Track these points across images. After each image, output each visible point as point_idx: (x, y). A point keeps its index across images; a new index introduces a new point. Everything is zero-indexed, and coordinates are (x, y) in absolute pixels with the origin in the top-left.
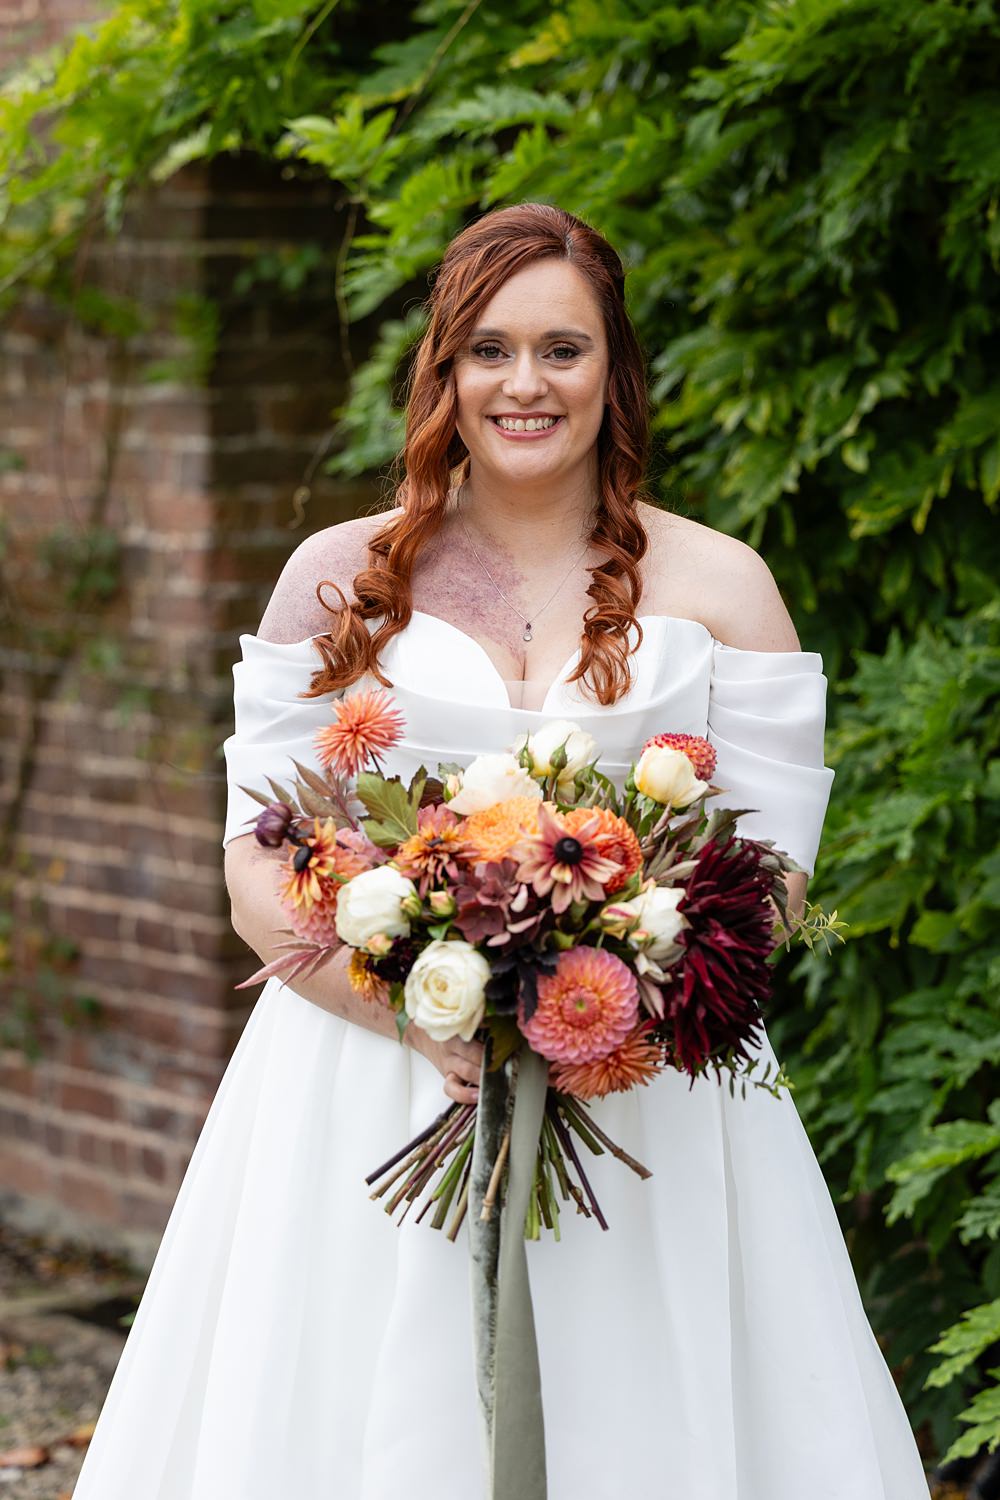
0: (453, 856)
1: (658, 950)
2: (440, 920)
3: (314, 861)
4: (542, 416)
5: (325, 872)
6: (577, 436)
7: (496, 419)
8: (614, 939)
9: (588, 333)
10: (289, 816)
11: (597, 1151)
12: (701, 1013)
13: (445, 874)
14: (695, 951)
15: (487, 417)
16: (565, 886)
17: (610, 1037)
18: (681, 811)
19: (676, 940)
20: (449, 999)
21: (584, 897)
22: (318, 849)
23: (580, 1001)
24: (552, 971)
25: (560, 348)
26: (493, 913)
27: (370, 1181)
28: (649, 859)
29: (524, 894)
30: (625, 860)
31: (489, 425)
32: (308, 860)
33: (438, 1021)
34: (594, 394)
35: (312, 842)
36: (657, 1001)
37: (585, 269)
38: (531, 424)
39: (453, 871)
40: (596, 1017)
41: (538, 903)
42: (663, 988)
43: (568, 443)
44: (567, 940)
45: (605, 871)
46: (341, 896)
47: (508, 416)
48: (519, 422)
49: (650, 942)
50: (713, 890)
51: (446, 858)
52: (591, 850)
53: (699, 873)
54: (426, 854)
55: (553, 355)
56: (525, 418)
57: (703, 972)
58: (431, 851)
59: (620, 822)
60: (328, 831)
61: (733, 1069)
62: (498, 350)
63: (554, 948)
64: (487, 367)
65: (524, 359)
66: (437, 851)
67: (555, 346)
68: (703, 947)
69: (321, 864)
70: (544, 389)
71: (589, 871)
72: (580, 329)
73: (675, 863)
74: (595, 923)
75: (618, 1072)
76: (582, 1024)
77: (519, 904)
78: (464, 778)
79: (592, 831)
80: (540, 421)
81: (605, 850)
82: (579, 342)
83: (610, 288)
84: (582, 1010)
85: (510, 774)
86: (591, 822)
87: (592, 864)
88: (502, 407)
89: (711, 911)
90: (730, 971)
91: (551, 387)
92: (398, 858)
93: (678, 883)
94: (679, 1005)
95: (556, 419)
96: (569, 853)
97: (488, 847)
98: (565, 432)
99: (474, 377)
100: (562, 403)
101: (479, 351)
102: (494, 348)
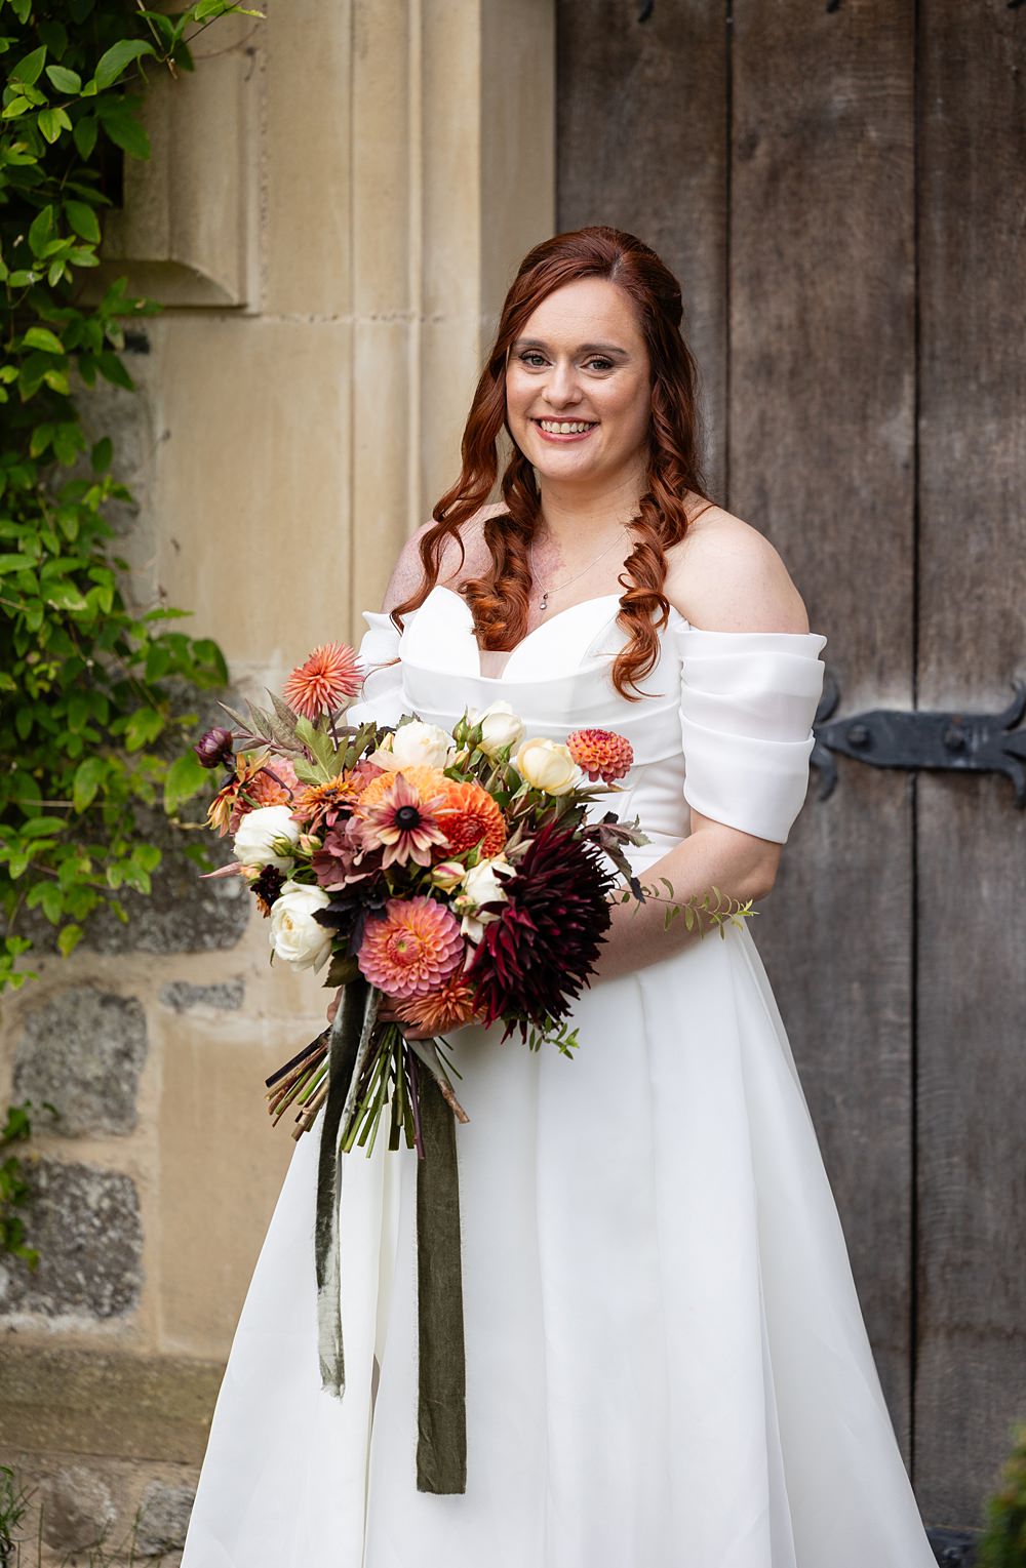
4: (578, 421)
6: (611, 440)
7: (539, 422)
8: (443, 893)
9: (624, 349)
13: (324, 821)
15: (532, 419)
16: (393, 847)
17: (426, 978)
21: (408, 860)
22: (235, 778)
23: (402, 942)
24: (383, 915)
25: (601, 360)
37: (628, 290)
38: (566, 427)
39: (331, 820)
40: (414, 957)
45: (429, 840)
47: (547, 419)
48: (555, 425)
51: (328, 807)
52: (429, 822)
55: (591, 366)
56: (561, 422)
62: (542, 358)
63: (383, 895)
64: (529, 373)
67: (594, 358)
70: (577, 397)
72: (615, 343)
74: (427, 878)
76: (402, 962)
77: (358, 860)
79: (435, 806)
80: (574, 425)
81: (438, 823)
82: (613, 355)
83: (648, 306)
84: (402, 950)
87: (421, 832)
91: (585, 397)
95: (591, 424)
96: (406, 819)
98: (600, 436)
99: (521, 380)
100: (595, 411)
101: (524, 358)
102: (539, 356)
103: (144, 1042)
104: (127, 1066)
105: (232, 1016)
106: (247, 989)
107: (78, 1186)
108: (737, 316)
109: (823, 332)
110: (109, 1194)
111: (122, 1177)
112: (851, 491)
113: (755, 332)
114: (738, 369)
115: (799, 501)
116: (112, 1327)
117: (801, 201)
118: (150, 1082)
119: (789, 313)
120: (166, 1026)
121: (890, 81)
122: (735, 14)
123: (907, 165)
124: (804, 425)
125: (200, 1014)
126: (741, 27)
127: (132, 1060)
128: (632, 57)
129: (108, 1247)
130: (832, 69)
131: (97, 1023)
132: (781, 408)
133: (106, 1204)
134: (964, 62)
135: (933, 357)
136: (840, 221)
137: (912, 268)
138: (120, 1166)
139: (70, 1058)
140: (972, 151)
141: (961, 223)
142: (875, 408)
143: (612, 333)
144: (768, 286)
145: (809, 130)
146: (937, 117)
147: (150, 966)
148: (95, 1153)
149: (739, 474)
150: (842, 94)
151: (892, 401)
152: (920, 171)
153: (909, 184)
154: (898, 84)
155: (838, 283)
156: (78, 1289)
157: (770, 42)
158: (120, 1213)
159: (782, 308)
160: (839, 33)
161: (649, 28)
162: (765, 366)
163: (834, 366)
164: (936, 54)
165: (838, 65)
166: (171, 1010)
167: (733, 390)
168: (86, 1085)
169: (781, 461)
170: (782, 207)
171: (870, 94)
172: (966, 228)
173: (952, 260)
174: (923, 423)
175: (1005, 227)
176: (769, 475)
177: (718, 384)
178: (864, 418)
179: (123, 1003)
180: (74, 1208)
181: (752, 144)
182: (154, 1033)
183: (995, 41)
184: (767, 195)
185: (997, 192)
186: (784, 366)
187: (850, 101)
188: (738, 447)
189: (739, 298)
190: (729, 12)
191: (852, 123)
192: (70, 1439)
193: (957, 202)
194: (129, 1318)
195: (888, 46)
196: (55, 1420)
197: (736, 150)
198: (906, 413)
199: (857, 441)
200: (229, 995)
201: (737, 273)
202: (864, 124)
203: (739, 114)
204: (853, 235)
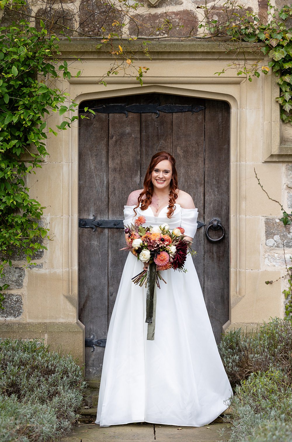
0: (148, 239)
1: (172, 254)
2: (145, 246)
3: (131, 236)
4: (163, 180)
5: (132, 238)
6: (167, 183)
7: (157, 180)
8: (167, 251)
10: (129, 230)
11: (161, 279)
12: (177, 262)
13: (147, 241)
14: (177, 254)
16: (161, 244)
17: (165, 263)
18: (178, 237)
19: (175, 252)
20: (145, 257)
21: (163, 246)
22: (132, 235)
23: (162, 258)
24: (159, 254)
25: (166, 172)
26: (152, 246)
27: (132, 279)
28: (172, 242)
29: (156, 244)
30: (170, 242)
31: (156, 180)
32: (130, 236)
33: (144, 260)
34: (170, 178)
35: (131, 234)
36: (172, 260)
37: (171, 162)
39: (148, 240)
40: (164, 260)
41: (158, 245)
42: (173, 258)
43: (165, 184)
44: (161, 250)
45: (166, 243)
46: (133, 241)
47: (158, 180)
49: (172, 253)
50: (180, 246)
51: (147, 239)
52: (165, 240)
53: (179, 244)
54: (145, 238)
56: (160, 180)
57: (178, 256)
58: (146, 237)
59: (170, 237)
60: (134, 233)
61: (180, 269)
62: (158, 171)
63: (159, 251)
64: (156, 173)
65: (161, 172)
66: (147, 238)
68: (178, 253)
69: (132, 237)
70: (163, 177)
71: (165, 243)
72: (169, 170)
73: (176, 243)
74: (165, 248)
75: (166, 267)
76: (162, 261)
77: (156, 246)
78: (152, 229)
79: (166, 238)
81: (167, 241)
84: (162, 259)
85: (158, 229)
86: (166, 237)
88: (157, 178)
89: (180, 249)
90: (181, 257)
91: (164, 177)
92: (142, 238)
93: (176, 245)
94: (175, 260)
95: (164, 181)
96: (162, 240)
97: (153, 238)
98: (165, 183)
99: (154, 174)
100: (165, 179)
101: (155, 171)
102: (157, 171)
103: (24, 274)
104: (21, 278)
105: (41, 269)
106: (43, 265)
107: (12, 297)
108: (110, 162)
109: (125, 165)
110: (17, 298)
111: (19, 295)
112: (129, 188)
113: (113, 165)
114: (110, 170)
115: (121, 190)
116: (17, 319)
117: (121, 145)
118: (25, 281)
119: (119, 162)
120: (28, 271)
121: (136, 128)
122: (110, 118)
123: (139, 140)
124: (121, 178)
125: (35, 270)
126: (110, 120)
127: (22, 277)
128: (92, 124)
129: (17, 306)
130: (126, 126)
131: (15, 272)
132: (117, 176)
133: (16, 299)
134: (148, 126)
135: (143, 168)
136: (127, 148)
137: (140, 155)
138: (19, 294)
139: (9, 277)
140: (150, 138)
141: (148, 149)
142: (133, 176)
143: (169, 168)
144: (115, 157)
145: (122, 135)
146: (144, 133)
147: (25, 262)
148: (15, 292)
149: (110, 186)
150: (128, 130)
151: (136, 175)
152: (141, 141)
153: (139, 143)
154: (137, 128)
155: (127, 157)
156: (12, 313)
157: (116, 122)
158: (19, 301)
159: (118, 161)
160: (127, 121)
161: (95, 119)
162: (115, 170)
163: (126, 170)
164: (144, 124)
165: (127, 125)
166: (30, 269)
167: (109, 173)
168: (13, 281)
169: (117, 184)
170: (118, 146)
171: (133, 130)
172: (149, 150)
173: (146, 154)
174: (141, 178)
175: (155, 150)
176: (115, 186)
177: (107, 172)
178: (132, 177)
179: (20, 268)
180: (11, 301)
181: (113, 137)
182: (26, 273)
183: (154, 123)
184: (115, 144)
185: (154, 144)
186: (118, 170)
187: (129, 131)
188: (110, 182)
189: (110, 160)
190: (109, 117)
191: (130, 134)
192: (15, 336)
193: (147, 146)
194: (20, 317)
195: (136, 123)
196: (12, 333)
197: (109, 138)
198: (139, 176)
199: (130, 180)
200: (40, 266)
201: (110, 156)
202: (132, 134)
203: (110, 132)
204: (130, 150)
